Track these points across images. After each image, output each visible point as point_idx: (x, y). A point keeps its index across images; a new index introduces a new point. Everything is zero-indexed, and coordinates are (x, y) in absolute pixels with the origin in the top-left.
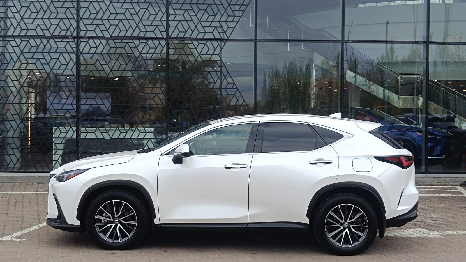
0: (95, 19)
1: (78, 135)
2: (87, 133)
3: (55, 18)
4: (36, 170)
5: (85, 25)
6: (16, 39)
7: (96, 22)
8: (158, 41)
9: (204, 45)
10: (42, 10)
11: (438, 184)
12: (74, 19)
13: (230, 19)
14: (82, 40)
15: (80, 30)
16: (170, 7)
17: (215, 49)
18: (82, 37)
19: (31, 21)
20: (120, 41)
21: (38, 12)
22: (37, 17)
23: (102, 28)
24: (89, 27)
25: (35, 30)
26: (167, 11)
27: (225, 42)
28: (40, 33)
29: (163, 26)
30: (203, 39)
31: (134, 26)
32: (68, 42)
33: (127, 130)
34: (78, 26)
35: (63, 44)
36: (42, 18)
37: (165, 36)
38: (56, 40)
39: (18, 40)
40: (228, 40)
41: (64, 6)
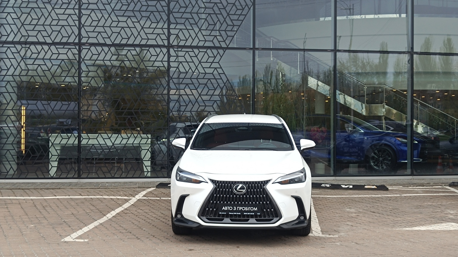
0: (97, 26)
1: (80, 141)
2: (89, 139)
3: (57, 25)
4: (37, 177)
5: (87, 32)
6: (16, 46)
7: (98, 29)
8: (160, 49)
9: (204, 53)
10: (43, 16)
11: (428, 184)
12: (76, 26)
13: (229, 28)
14: (83, 47)
15: (82, 37)
16: (171, 15)
17: (215, 57)
18: (84, 44)
19: (32, 27)
20: (122, 48)
21: (39, 19)
22: (38, 24)
23: (105, 35)
24: (91, 35)
25: (36, 36)
26: (168, 19)
27: (224, 50)
28: (41, 40)
29: (164, 34)
30: (203, 47)
31: (136, 34)
32: (70, 49)
33: (129, 136)
34: (80, 34)
35: (65, 51)
36: (43, 25)
37: (166, 44)
38: (57, 47)
39: (19, 47)
40: (228, 48)
41: (65, 13)
